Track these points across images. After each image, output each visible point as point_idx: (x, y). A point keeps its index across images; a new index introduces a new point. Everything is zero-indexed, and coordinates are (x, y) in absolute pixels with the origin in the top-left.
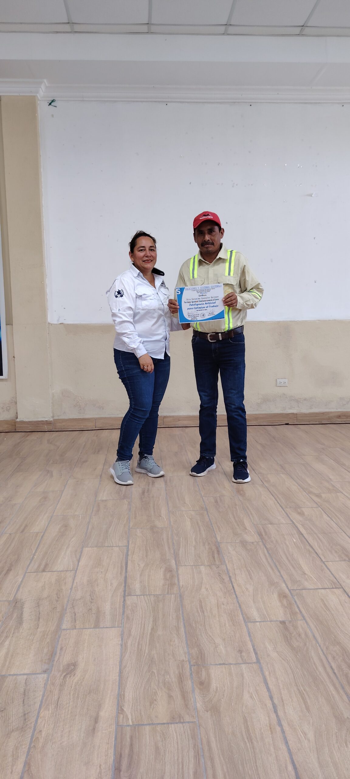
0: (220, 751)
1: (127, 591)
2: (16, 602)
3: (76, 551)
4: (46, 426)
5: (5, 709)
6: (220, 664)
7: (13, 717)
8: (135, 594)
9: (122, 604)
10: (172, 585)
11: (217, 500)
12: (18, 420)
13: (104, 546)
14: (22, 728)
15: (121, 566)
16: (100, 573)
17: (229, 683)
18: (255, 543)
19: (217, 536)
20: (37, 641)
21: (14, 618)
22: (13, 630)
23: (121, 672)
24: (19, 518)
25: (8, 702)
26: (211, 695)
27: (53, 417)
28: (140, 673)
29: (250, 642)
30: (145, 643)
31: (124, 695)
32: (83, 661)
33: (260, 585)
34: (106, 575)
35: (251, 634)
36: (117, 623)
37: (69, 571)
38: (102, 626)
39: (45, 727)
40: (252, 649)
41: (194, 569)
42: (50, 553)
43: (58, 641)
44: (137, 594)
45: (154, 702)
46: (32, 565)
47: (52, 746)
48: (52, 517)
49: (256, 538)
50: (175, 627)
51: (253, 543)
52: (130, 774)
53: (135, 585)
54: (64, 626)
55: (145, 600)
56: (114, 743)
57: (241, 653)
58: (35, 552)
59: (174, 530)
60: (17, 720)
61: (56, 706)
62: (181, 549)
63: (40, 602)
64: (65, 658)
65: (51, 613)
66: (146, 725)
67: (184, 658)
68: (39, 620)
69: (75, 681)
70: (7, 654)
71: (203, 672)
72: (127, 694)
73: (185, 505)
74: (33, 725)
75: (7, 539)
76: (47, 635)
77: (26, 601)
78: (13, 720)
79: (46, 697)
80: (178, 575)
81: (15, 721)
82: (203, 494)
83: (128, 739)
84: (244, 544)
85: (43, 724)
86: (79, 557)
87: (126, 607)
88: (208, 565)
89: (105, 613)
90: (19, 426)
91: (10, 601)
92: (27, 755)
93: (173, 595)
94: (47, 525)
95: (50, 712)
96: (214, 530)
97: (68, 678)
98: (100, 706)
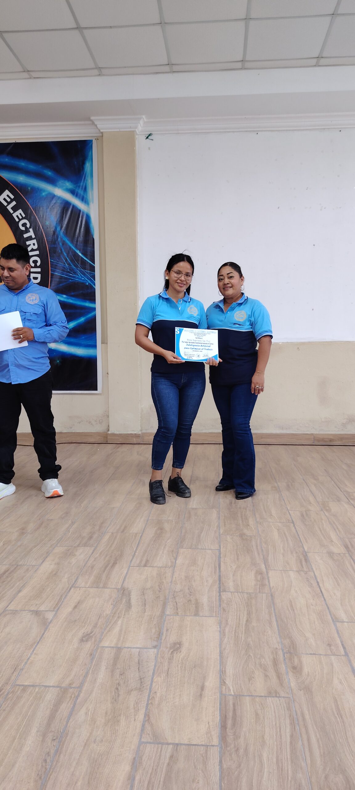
0: (313, 722)
1: (222, 588)
2: (124, 590)
3: (173, 551)
4: (135, 439)
5: (124, 673)
6: (311, 654)
7: (131, 680)
8: (229, 591)
9: (218, 598)
10: (263, 585)
11: (302, 514)
12: (109, 432)
13: (198, 549)
14: (140, 688)
15: (215, 566)
16: (196, 571)
17: (319, 670)
18: (342, 555)
19: (304, 546)
20: (145, 623)
21: (123, 603)
22: (123, 612)
23: (221, 653)
24: (118, 520)
25: (126, 669)
26: (303, 678)
27: (141, 430)
28: (238, 655)
29: (338, 638)
30: (241, 632)
31: (225, 671)
32: (187, 642)
33: (347, 591)
34: (201, 573)
35: (339, 631)
36: (214, 613)
37: (167, 567)
38: (201, 614)
39: (159, 689)
40: (341, 644)
41: (283, 574)
42: (149, 551)
43: (164, 624)
44: (231, 591)
45: (252, 679)
46: (134, 560)
47: (166, 704)
48: (148, 521)
49: (343, 550)
50: (268, 620)
51: (339, 554)
52: (235, 731)
53: (229, 583)
54: (168, 612)
55: (238, 596)
56: (219, 707)
57: (330, 647)
58: (136, 550)
59: (263, 538)
60: (135, 682)
61: (167, 674)
62: (270, 555)
63: (144, 591)
64: (171, 637)
65: (155, 601)
66: (246, 696)
67: (278, 646)
68: (145, 606)
69: (181, 657)
70: (121, 631)
71: (295, 659)
72: (227, 671)
73: (272, 517)
74: (148, 687)
75: (109, 537)
76: (153, 618)
77: (132, 590)
78: (131, 683)
79: (157, 667)
80: (268, 578)
81: (133, 683)
82: (289, 508)
83: (231, 706)
84: (331, 554)
85: (157, 687)
86: (175, 556)
87: (221, 601)
88: (297, 571)
89: (203, 604)
90: (110, 438)
91: (118, 588)
92: (146, 709)
93: (264, 594)
94: (144, 527)
95: (162, 679)
96: (301, 541)
97: (175, 654)
98: (204, 678)
